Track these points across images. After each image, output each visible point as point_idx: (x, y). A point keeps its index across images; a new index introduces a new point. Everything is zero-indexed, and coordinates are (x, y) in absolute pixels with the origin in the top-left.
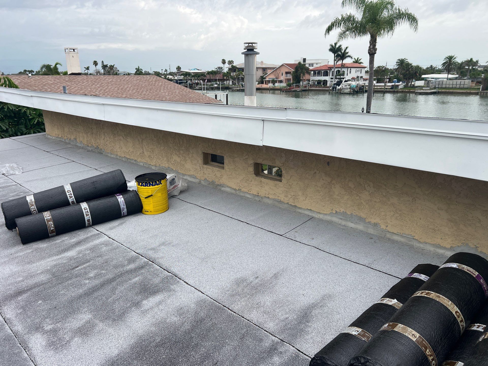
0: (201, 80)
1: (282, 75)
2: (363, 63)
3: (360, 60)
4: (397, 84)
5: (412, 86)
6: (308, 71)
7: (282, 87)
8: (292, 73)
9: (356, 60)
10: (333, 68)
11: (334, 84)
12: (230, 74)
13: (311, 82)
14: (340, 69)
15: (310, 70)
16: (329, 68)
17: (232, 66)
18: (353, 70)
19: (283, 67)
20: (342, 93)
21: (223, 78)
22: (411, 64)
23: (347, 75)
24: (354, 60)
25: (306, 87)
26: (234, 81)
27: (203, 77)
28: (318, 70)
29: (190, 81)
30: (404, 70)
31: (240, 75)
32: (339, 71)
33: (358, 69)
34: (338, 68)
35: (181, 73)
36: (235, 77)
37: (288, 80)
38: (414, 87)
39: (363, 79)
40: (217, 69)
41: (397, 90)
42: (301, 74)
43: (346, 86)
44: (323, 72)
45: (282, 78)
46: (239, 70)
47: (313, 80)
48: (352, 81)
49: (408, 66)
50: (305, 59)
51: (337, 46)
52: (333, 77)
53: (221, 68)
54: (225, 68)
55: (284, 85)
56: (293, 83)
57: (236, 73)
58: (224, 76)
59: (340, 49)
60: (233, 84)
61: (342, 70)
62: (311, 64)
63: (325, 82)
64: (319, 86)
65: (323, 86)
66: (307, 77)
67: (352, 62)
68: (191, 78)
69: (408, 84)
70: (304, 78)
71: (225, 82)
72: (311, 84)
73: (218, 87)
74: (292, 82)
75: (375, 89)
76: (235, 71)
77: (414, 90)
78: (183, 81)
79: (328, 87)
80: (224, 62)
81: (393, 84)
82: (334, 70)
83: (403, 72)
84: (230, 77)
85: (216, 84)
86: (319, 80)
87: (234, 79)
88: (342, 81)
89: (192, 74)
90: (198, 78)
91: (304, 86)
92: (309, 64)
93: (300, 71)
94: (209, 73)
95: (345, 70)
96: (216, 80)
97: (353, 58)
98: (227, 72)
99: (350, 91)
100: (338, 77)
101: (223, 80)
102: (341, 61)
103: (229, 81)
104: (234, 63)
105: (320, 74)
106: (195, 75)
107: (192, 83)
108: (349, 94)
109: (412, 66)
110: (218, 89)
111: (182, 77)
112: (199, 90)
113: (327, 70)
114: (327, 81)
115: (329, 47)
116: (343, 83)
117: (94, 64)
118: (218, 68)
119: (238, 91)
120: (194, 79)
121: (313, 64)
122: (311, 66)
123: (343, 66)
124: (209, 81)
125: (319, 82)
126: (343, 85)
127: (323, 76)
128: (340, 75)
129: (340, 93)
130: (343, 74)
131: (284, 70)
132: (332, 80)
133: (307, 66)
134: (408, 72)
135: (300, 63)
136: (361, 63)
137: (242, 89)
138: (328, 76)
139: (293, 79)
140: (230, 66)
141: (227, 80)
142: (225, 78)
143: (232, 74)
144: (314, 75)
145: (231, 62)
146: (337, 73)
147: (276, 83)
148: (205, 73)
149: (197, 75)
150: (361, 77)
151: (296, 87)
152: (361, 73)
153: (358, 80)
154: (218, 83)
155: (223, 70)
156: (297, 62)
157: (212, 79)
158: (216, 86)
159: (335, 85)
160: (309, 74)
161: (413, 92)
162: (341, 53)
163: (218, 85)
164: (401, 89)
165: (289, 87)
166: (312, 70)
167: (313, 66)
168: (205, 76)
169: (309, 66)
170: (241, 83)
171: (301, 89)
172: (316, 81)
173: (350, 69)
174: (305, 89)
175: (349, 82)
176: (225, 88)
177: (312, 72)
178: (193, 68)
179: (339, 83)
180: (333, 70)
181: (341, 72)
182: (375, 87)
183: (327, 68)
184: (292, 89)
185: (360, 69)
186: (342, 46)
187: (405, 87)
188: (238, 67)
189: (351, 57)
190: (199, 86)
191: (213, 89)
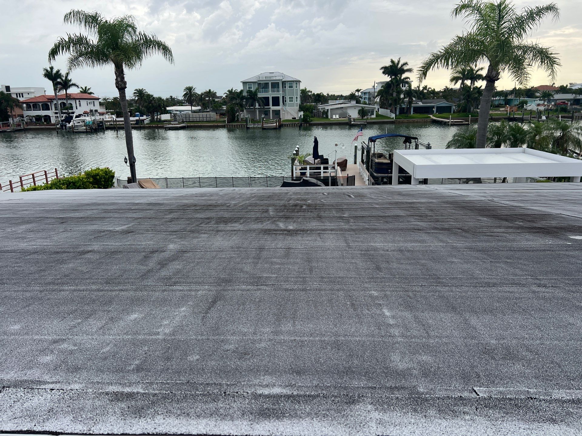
2: (94, 94)
3: (89, 89)
4: (141, 118)
5: (158, 120)
6: (18, 104)
9: (84, 89)
10: (54, 99)
11: (62, 121)
13: (25, 119)
14: (65, 101)
15: (21, 103)
16: (48, 99)
18: (83, 102)
20: (76, 132)
22: (152, 96)
23: (77, 109)
24: (81, 90)
25: (19, 125)
28: (33, 102)
30: (146, 102)
32: (64, 103)
33: (89, 101)
34: (62, 99)
38: (160, 121)
39: (99, 113)
41: (143, 125)
42: (8, 108)
43: (79, 123)
44: (40, 104)
47: (28, 116)
48: (85, 116)
49: (150, 98)
50: (9, 87)
51: (54, 71)
52: (58, 111)
59: (58, 75)
61: (68, 103)
62: (19, 94)
63: (47, 118)
64: (39, 124)
65: (46, 124)
66: (17, 111)
67: (80, 92)
69: (154, 118)
70: (14, 113)
72: (26, 121)
75: (118, 124)
77: (162, 125)
79: (54, 125)
81: (137, 118)
82: (57, 102)
83: (146, 104)
86: (37, 116)
88: (72, 117)
91: (16, 124)
92: (17, 94)
93: (4, 104)
95: (73, 102)
97: (80, 87)
99: (86, 129)
100: (65, 111)
102: (64, 90)
105: (36, 108)
108: (86, 133)
109: (154, 98)
113: (47, 102)
114: (49, 117)
115: (43, 73)
116: (74, 119)
121: (22, 94)
122: (20, 97)
123: (68, 97)
125: (38, 118)
126: (75, 122)
127: (43, 110)
128: (67, 109)
129: (73, 132)
130: (71, 108)
132: (57, 115)
133: (14, 96)
134: (151, 105)
135: (1, 93)
136: (91, 93)
138: (49, 110)
144: (28, 109)
146: (62, 106)
150: (96, 111)
151: (3, 127)
152: (94, 105)
153: (93, 115)
159: (63, 122)
160: (21, 108)
161: (162, 128)
162: (62, 80)
164: (147, 124)
166: (23, 103)
167: (23, 97)
169: (17, 97)
171: (13, 129)
172: (33, 116)
173: (79, 101)
174: (19, 128)
175: (82, 118)
177: (25, 105)
179: (69, 119)
180: (55, 102)
181: (67, 105)
182: (117, 123)
183: (46, 100)
185: (92, 101)
186: (61, 72)
187: (152, 121)
189: (77, 86)
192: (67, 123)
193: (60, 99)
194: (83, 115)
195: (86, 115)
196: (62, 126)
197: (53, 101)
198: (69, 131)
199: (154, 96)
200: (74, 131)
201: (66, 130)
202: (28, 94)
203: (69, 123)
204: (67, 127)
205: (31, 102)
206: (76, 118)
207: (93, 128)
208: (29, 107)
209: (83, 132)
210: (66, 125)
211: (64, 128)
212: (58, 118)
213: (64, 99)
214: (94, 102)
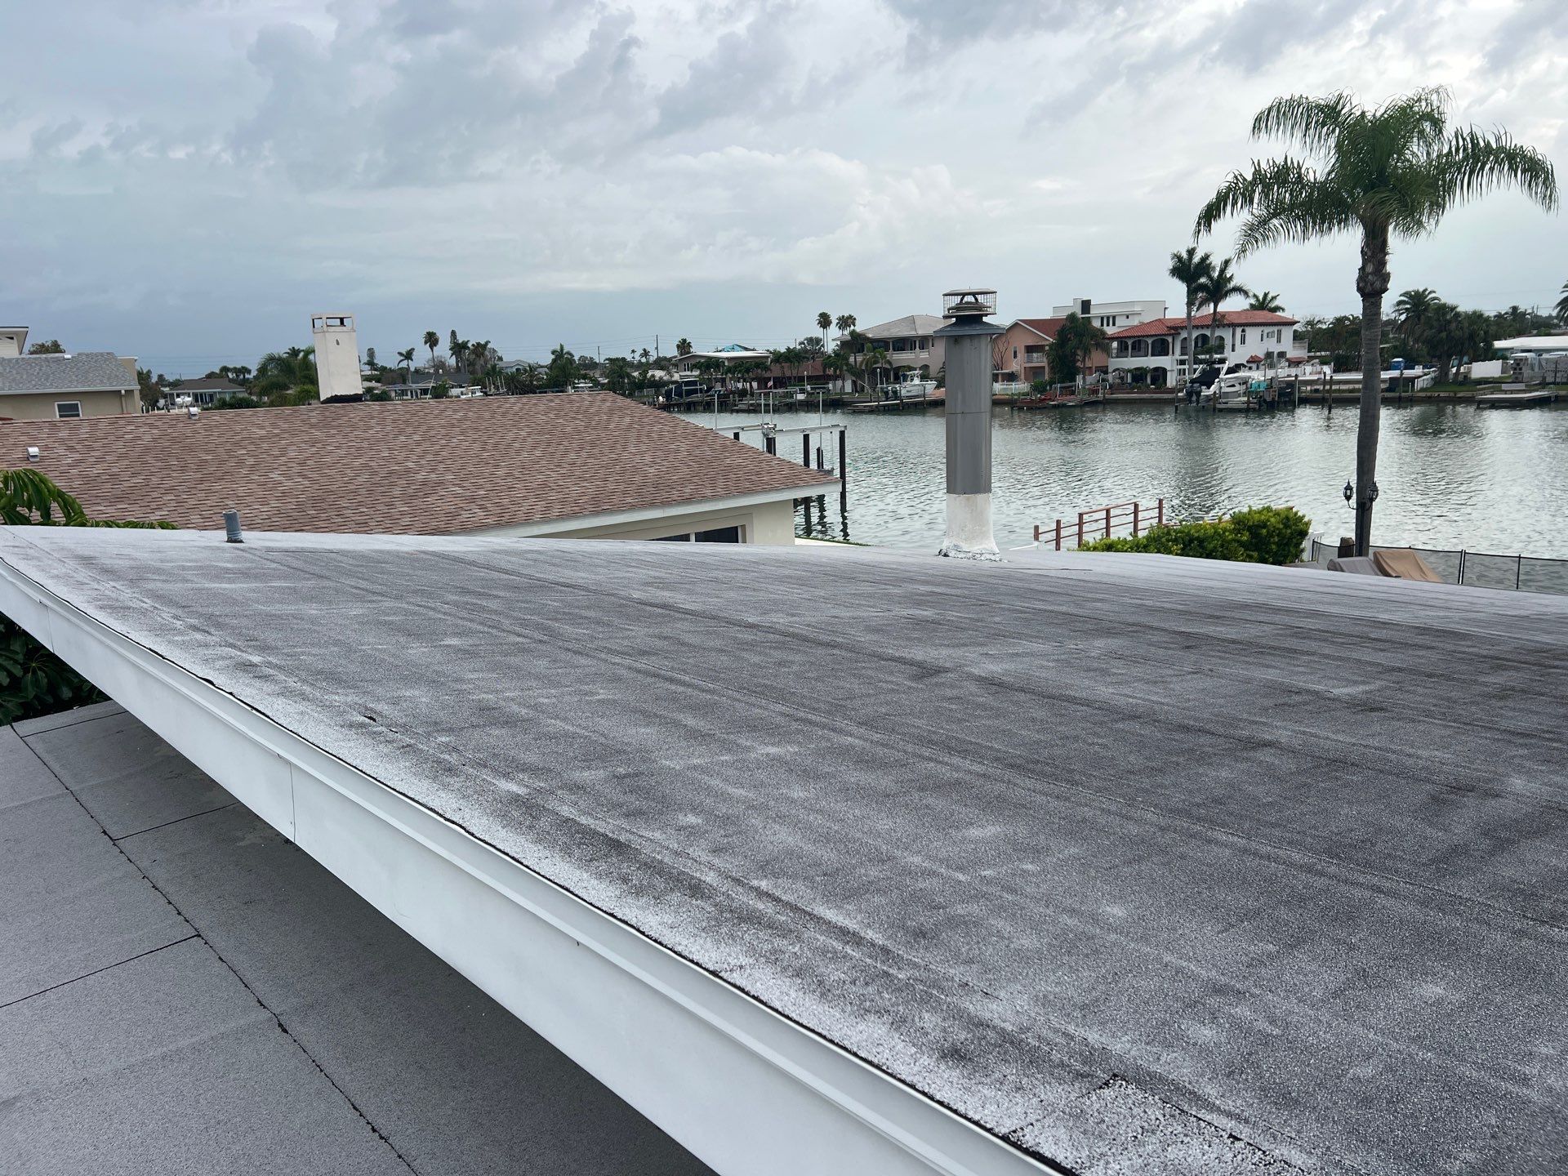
0: (753, 380)
1: (1015, 357)
2: (1283, 310)
3: (1274, 298)
4: (1408, 373)
5: (1461, 378)
6: (1100, 341)
7: (1016, 395)
8: (1047, 348)
9: (1261, 298)
10: (1182, 328)
11: (1193, 381)
12: (847, 359)
13: (1110, 377)
14: (1208, 333)
15: (1109, 339)
16: (1170, 328)
17: (853, 333)
18: (1253, 334)
19: (1017, 332)
20: (1221, 410)
21: (824, 371)
22: (1453, 309)
23: (1233, 350)
24: (1253, 301)
25: (1095, 392)
26: (859, 382)
27: (762, 371)
28: (1134, 337)
29: (719, 384)
30: (1431, 328)
31: (876, 362)
32: (1204, 338)
33: (1267, 330)
34: (1202, 327)
35: (693, 362)
36: (863, 368)
37: (1035, 372)
38: (1466, 381)
39: (1288, 360)
40: (803, 346)
41: (1409, 394)
42: (1079, 352)
43: (1233, 386)
44: (1150, 341)
45: (1015, 366)
46: (875, 344)
47: (1118, 369)
48: (1250, 368)
49: (1444, 314)
50: (1089, 301)
51: (1196, 259)
52: (1186, 357)
53: (818, 341)
54: (830, 340)
55: (1020, 387)
56: (1051, 383)
57: (865, 355)
58: (825, 366)
59: (1204, 266)
60: (856, 391)
61: (1216, 335)
62: (1108, 318)
63: (1160, 374)
64: (1139, 388)
65: (1155, 389)
66: (1096, 358)
67: (1248, 307)
68: (724, 376)
69: (1447, 374)
70: (1088, 364)
71: (830, 386)
72: (1111, 381)
73: (807, 402)
74: (1047, 377)
75: (1335, 391)
76: (861, 350)
77: (1469, 394)
78: (699, 387)
79: (1172, 391)
80: (824, 321)
81: (1395, 373)
82: (1190, 334)
83: (1428, 333)
84: (845, 368)
85: (803, 391)
86: (1137, 369)
87: (857, 373)
88: (1218, 371)
89: (726, 364)
90: (746, 376)
91: (1089, 389)
92: (1102, 319)
93: (1074, 342)
94: (778, 357)
95: (1226, 334)
96: (801, 379)
97: (1251, 294)
98: (835, 352)
99: (1248, 402)
100: (1203, 357)
101: (820, 380)
102: (1212, 305)
103: (843, 380)
104: (857, 322)
105: (1139, 350)
106: (735, 367)
107: (726, 390)
108: (1246, 411)
109: (1458, 315)
110: (809, 406)
111: (694, 373)
112: (748, 411)
113: (1165, 335)
114: (1164, 371)
115: (1170, 264)
116: (1221, 376)
117: (426, 343)
118: (805, 342)
119: (872, 411)
120: (731, 379)
121: (1114, 318)
122: (1108, 325)
123: (1218, 321)
124: (780, 382)
125: (1139, 375)
126: (1222, 385)
127: (1152, 355)
128: (1209, 351)
129: (1214, 409)
130: (1220, 348)
131: (1021, 341)
132: (1182, 367)
133: (1096, 324)
134: (1444, 335)
135: (1072, 317)
136: (1277, 309)
137: (884, 406)
138: (1167, 354)
139: (1052, 368)
140: (846, 332)
141: (835, 378)
142: (831, 371)
143: (852, 359)
144: (1122, 354)
145: (846, 322)
146: (1199, 345)
147: (997, 382)
148: (768, 357)
149: (740, 366)
150: (1282, 355)
151: (1061, 394)
152: (1279, 341)
153: (1272, 366)
154: (809, 389)
155: (823, 346)
156: (1063, 315)
157: (790, 378)
158: (801, 397)
159: (1195, 385)
160: (1106, 350)
161: (1468, 401)
162: (1210, 278)
163: (808, 393)
164: (1422, 390)
165: (1039, 396)
166: (1113, 339)
167: (1114, 324)
168: (767, 369)
169: (1102, 325)
170: (882, 388)
171: (1081, 401)
172: (1129, 371)
173: (1243, 331)
174: (1093, 398)
175: (1242, 374)
176: (834, 405)
177: (1115, 344)
178: (729, 344)
179: (1208, 378)
180: (1184, 334)
181: (1212, 342)
182: (1334, 387)
183: (1165, 331)
184: (1050, 399)
185: (1275, 329)
186: (1211, 259)
187: (1438, 382)
188: (870, 336)
189: (1246, 293)
190: (748, 401)
191: (792, 408)
192: (1203, 387)
193: (1197, 327)
194: (1245, 366)
195: (1254, 366)
196: (1190, 394)
197: (1180, 334)
198: (1203, 407)
199: (1458, 310)
200: (1218, 406)
201: (1197, 404)
202: (1128, 317)
203: (1209, 388)
204: (1202, 398)
205: (1130, 337)
206: (1226, 374)
207: (1265, 400)
208: (1123, 351)
209: (1239, 411)
210: (1201, 391)
211: (1194, 398)
212: (1184, 374)
213: (1208, 327)
214: (1279, 332)
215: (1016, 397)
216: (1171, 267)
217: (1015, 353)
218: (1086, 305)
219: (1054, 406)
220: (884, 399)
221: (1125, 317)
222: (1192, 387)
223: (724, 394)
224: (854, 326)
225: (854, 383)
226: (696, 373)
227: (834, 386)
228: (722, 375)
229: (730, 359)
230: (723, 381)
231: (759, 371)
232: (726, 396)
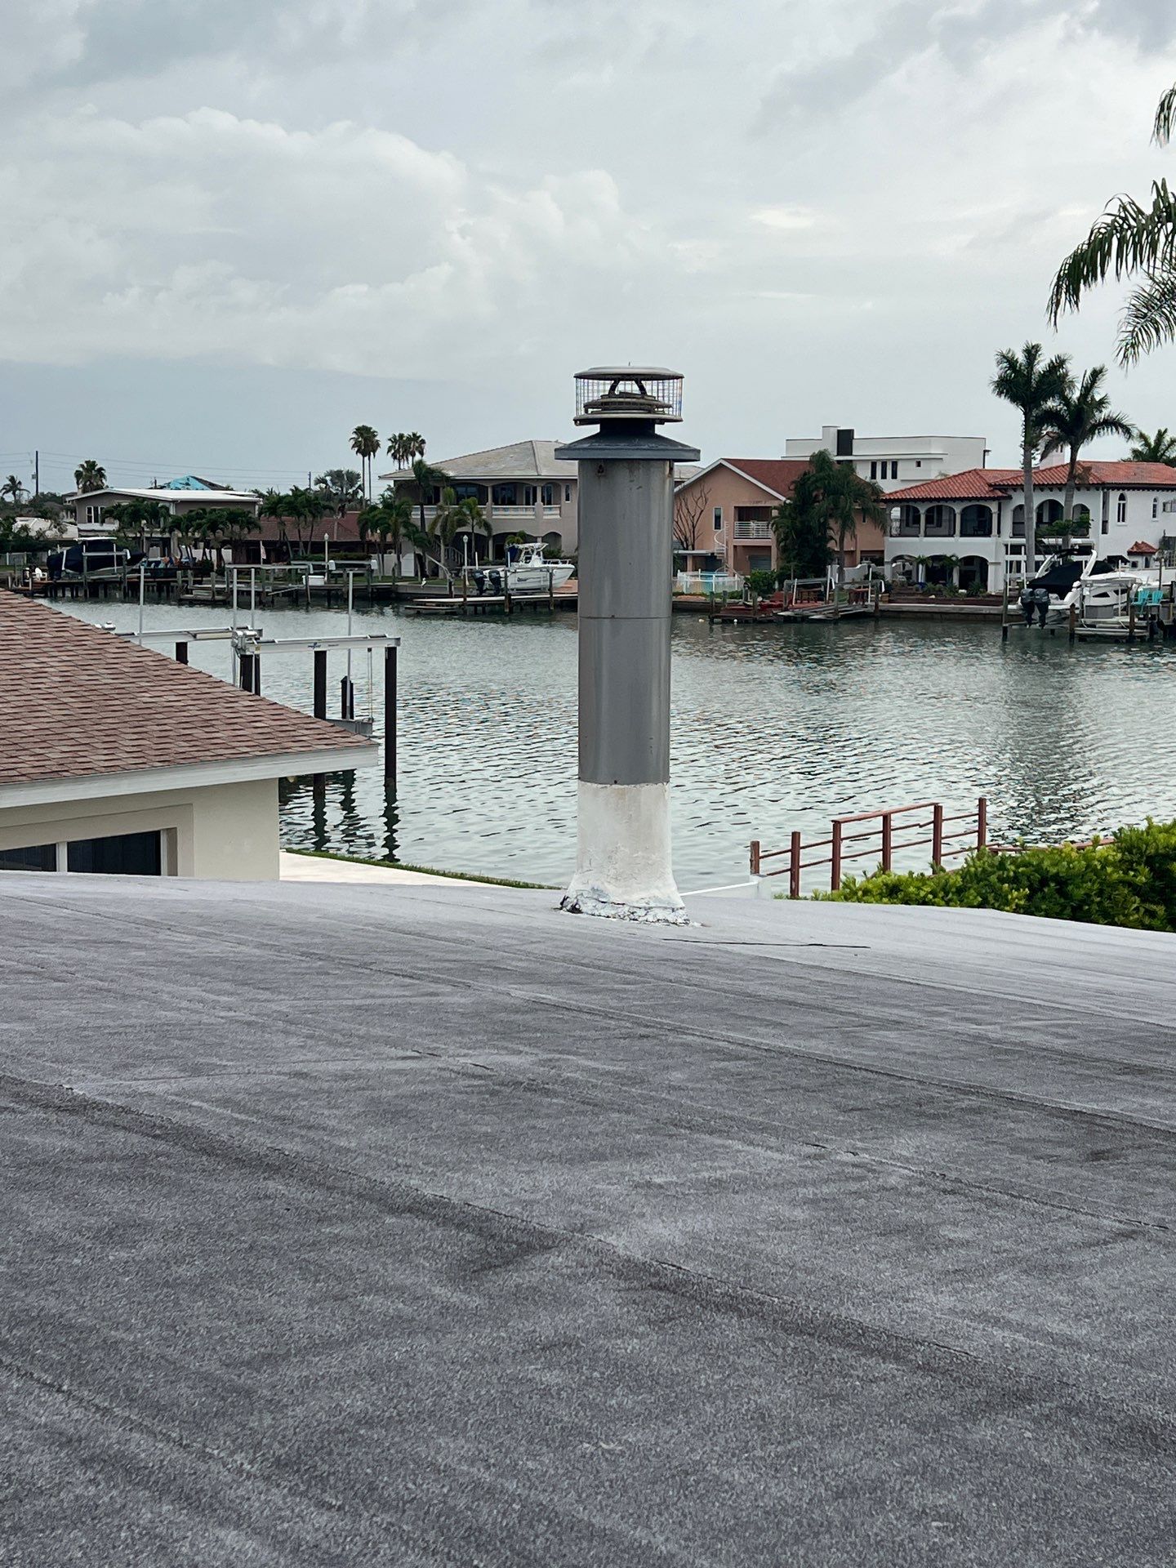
0: (224, 544)
1: (718, 526)
6: (872, 504)
7: (718, 595)
8: (775, 513)
9: (1152, 440)
10: (1015, 488)
11: (1034, 584)
12: (408, 515)
13: (887, 571)
14: (1060, 498)
15: (886, 501)
16: (994, 487)
17: (419, 467)
18: (1139, 504)
19: (720, 481)
20: (1083, 639)
21: (363, 534)
23: (1104, 532)
24: (1139, 445)
25: (861, 596)
26: (429, 558)
27: (242, 528)
28: (930, 500)
29: (157, 550)
31: (462, 523)
32: (1054, 506)
33: (1163, 497)
34: (1051, 487)
35: (106, 505)
36: (438, 532)
37: (752, 556)
40: (323, 486)
42: (832, 523)
43: (1105, 595)
44: (958, 509)
45: (717, 542)
46: (461, 490)
47: (900, 557)
48: (1134, 565)
50: (850, 433)
51: (1041, 366)
52: (1022, 541)
53: (352, 478)
54: (374, 477)
55: (727, 581)
56: (782, 577)
57: (441, 508)
58: (364, 525)
59: (1055, 379)
60: (424, 575)
61: (1074, 503)
62: (884, 464)
63: (976, 569)
64: (938, 593)
65: (968, 595)
66: (864, 536)
67: (1130, 456)
68: (167, 535)
70: (848, 546)
71: (374, 563)
72: (888, 578)
73: (329, 591)
74: (774, 566)
76: (432, 499)
78: (115, 553)
79: (997, 600)
80: (366, 442)
82: (1029, 499)
84: (402, 530)
85: (320, 570)
86: (935, 558)
87: (425, 542)
88: (1079, 568)
89: (172, 511)
90: (211, 536)
91: (850, 591)
92: (874, 465)
93: (822, 505)
94: (275, 505)
95: (1093, 502)
96: (318, 548)
97: (1135, 432)
98: (384, 501)
99: (1131, 626)
100: (1052, 541)
101: (353, 550)
102: (1068, 449)
103: (399, 553)
104: (426, 448)
105: (939, 525)
106: (190, 519)
107: (171, 561)
108: (1127, 641)
110: (330, 599)
111: (107, 527)
112: (213, 604)
113: (985, 499)
114: (983, 563)
115: (995, 372)
116: (1084, 577)
118: (328, 478)
119: (452, 613)
120: (180, 541)
121: (895, 464)
122: (884, 476)
123: (1079, 477)
124: (279, 551)
125: (938, 568)
126: (1086, 592)
127: (963, 535)
128: (1062, 532)
129: (1072, 635)
130: (1083, 527)
131: (728, 498)
132: (1015, 558)
133: (864, 473)
135: (820, 459)
137: (475, 604)
138: (988, 534)
139: (784, 550)
140: (407, 465)
141: (383, 548)
142: (374, 536)
143: (415, 516)
144: (908, 530)
145: (406, 446)
146: (1046, 519)
147: (684, 570)
148: (254, 503)
149: (199, 516)
151: (800, 599)
153: (1171, 562)
154: (333, 567)
155: (361, 488)
156: (804, 454)
157: (295, 544)
158: (317, 581)
159: (1038, 591)
160: (882, 522)
162: (1066, 401)
163: (332, 575)
165: (760, 599)
166: (892, 502)
167: (894, 476)
168: (252, 524)
169: (874, 476)
170: (471, 572)
171: (836, 611)
172: (922, 561)
173: (1122, 498)
174: (857, 608)
175: (1120, 574)
176: (375, 598)
177: (896, 512)
178: (181, 476)
179: (1062, 578)
180: (1019, 499)
181: (1069, 516)
183: (984, 491)
184: (780, 606)
186: (1067, 365)
188: (451, 474)
189: (1126, 430)
190: (213, 583)
191: (298, 600)
192: (1053, 596)
193: (1041, 487)
194: (1126, 562)
195: (1141, 561)
196: (1028, 607)
197: (1010, 498)
198: (1053, 631)
200: (1078, 630)
201: (1042, 626)
202: (919, 464)
203: (1062, 597)
204: (1049, 614)
205: (923, 500)
206: (1092, 573)
207: (1160, 624)
208: (910, 522)
209: (1116, 640)
210: (1048, 603)
212: (1019, 571)
213: (1060, 487)
215: (718, 600)
216: (996, 379)
217: (718, 518)
218: (845, 439)
219: (787, 619)
220: (475, 592)
221: (915, 464)
222: (1032, 594)
223: (165, 569)
224: (422, 453)
225: (419, 559)
226: (112, 526)
227: (381, 563)
228: (163, 532)
229: (179, 503)
230: (165, 544)
231: (237, 528)
232: (170, 573)
